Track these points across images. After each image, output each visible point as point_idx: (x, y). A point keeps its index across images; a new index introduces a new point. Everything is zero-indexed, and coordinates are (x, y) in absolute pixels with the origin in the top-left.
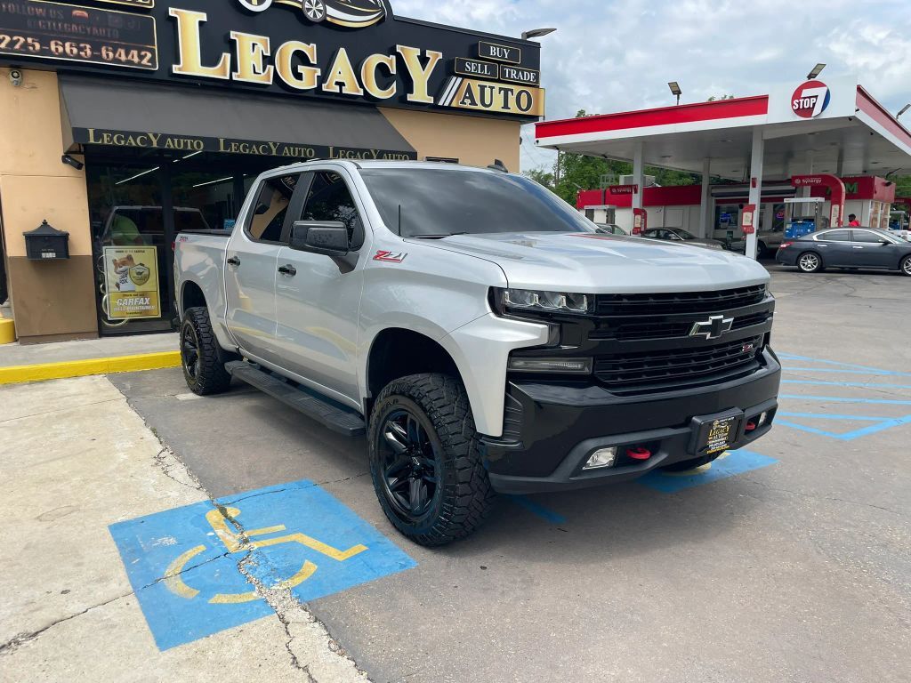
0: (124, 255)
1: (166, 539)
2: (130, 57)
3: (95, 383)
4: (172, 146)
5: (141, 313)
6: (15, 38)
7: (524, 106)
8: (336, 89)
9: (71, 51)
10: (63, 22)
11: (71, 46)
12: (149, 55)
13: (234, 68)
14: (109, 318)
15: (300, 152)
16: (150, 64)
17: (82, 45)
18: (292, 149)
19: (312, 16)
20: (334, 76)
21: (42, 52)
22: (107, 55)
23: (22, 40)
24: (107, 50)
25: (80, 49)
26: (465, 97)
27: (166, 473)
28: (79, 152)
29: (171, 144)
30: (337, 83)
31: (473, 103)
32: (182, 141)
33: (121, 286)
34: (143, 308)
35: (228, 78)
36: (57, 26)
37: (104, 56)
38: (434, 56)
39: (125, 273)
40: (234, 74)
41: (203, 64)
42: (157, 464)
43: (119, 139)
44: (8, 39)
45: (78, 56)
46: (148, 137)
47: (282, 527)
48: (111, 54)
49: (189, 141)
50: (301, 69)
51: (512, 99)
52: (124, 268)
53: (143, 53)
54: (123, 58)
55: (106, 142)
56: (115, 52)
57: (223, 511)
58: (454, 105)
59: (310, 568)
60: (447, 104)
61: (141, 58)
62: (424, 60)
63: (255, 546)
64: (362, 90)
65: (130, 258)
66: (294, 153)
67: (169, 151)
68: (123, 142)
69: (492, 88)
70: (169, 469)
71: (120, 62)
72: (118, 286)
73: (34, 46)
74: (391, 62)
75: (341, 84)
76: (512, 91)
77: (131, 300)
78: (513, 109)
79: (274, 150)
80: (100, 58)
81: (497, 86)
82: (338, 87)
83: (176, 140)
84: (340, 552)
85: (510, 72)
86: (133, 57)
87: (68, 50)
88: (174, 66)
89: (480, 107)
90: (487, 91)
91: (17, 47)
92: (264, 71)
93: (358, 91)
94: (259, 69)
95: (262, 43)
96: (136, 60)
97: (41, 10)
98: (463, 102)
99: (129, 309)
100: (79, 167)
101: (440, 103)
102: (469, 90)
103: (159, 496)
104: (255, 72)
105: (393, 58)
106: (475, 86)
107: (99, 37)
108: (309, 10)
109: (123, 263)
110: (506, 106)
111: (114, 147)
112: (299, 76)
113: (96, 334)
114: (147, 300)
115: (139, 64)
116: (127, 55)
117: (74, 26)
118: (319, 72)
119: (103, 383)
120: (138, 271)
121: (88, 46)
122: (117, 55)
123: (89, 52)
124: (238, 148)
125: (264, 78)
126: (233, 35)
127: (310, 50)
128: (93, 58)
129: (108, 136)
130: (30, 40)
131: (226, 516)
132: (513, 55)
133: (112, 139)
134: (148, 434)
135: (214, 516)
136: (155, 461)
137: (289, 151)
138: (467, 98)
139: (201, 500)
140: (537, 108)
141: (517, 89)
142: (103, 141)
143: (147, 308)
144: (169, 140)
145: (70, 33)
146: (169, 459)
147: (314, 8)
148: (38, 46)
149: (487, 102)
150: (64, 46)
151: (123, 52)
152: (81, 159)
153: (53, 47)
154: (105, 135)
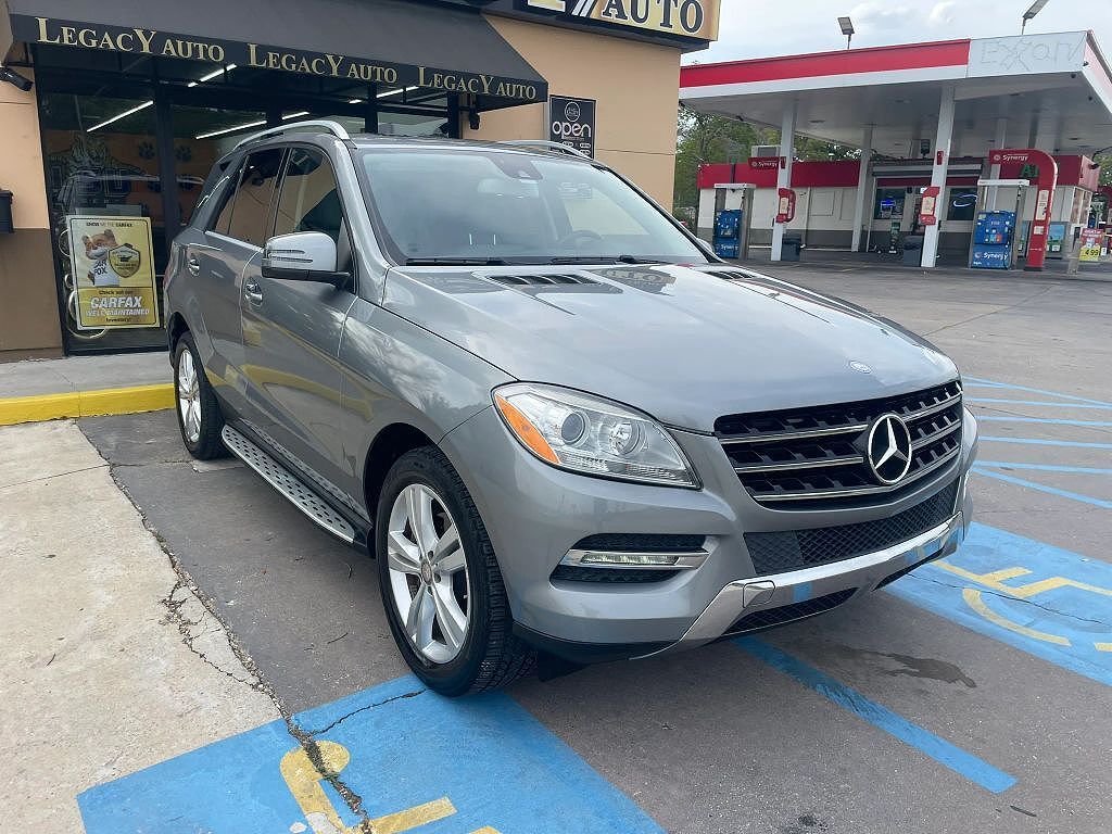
0: (100, 230)
3: (58, 436)
4: (174, 54)
5: (128, 319)
7: (691, 24)
14: (80, 328)
15: (374, 73)
18: (362, 67)
26: (610, 5)
27: (188, 641)
28: (26, 64)
29: (172, 48)
31: (621, 15)
32: (189, 44)
33: (97, 277)
34: (131, 312)
39: (102, 258)
42: (169, 618)
43: (88, 37)
46: (135, 35)
47: (446, 806)
49: (201, 45)
51: (675, 12)
52: (100, 250)
55: (66, 42)
57: (313, 753)
58: (594, 16)
60: (583, 14)
65: (109, 235)
66: (366, 75)
67: (170, 60)
68: (94, 45)
70: (192, 631)
72: (91, 277)
77: (113, 300)
78: (677, 28)
79: (335, 68)
83: (180, 43)
89: (630, 22)
98: (607, 13)
99: (109, 315)
100: (26, 87)
101: (575, 13)
103: (179, 707)
109: (99, 243)
110: (666, 23)
111: (80, 49)
113: (60, 352)
114: (138, 300)
119: (70, 434)
120: (124, 254)
124: (279, 61)
129: (69, 31)
131: (322, 771)
133: (76, 37)
134: (148, 542)
135: (296, 768)
136: (165, 610)
137: (358, 69)
138: (614, 6)
139: (265, 720)
140: (709, 28)
142: (62, 39)
143: (138, 312)
144: (169, 41)
146: (192, 609)
149: (641, 15)
152: (29, 74)
154: (65, 29)
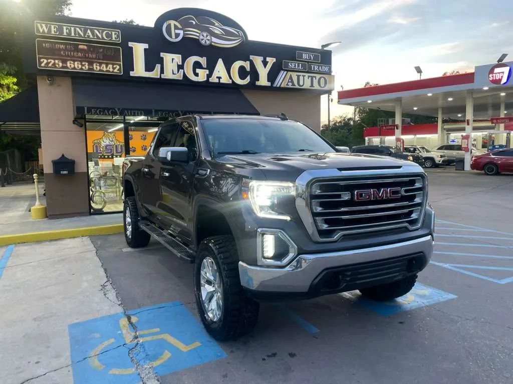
1: (96, 334)
2: (108, 69)
3: (82, 241)
4: (127, 115)
6: (49, 61)
7: (322, 85)
8: (217, 81)
9: (78, 66)
10: (74, 51)
11: (78, 64)
12: (118, 67)
13: (162, 72)
16: (118, 72)
17: (83, 63)
18: (191, 113)
19: (204, 43)
20: (216, 74)
21: (63, 67)
22: (97, 68)
23: (53, 61)
24: (96, 65)
25: (83, 65)
26: (289, 82)
27: (105, 295)
28: (82, 118)
29: (127, 113)
30: (217, 77)
31: (293, 85)
32: (132, 111)
35: (159, 77)
36: (71, 53)
37: (95, 69)
38: (271, 61)
40: (162, 75)
41: (146, 71)
42: (102, 289)
43: (100, 112)
44: (45, 61)
45: (82, 69)
46: (115, 110)
47: (158, 330)
48: (98, 68)
49: (136, 111)
50: (198, 71)
51: (315, 82)
53: (115, 66)
54: (105, 69)
56: (100, 66)
57: (129, 318)
58: (282, 86)
59: (167, 355)
60: (278, 86)
61: (114, 68)
62: (265, 63)
63: (141, 340)
64: (231, 81)
68: (102, 113)
69: (304, 76)
70: (107, 293)
71: (103, 71)
72: (100, 187)
73: (59, 64)
74: (247, 65)
75: (219, 78)
76: (315, 77)
78: (316, 87)
79: (181, 115)
80: (93, 69)
81: (307, 75)
82: (218, 79)
83: (129, 111)
84: (185, 346)
85: (314, 67)
86: (110, 68)
87: (76, 66)
88: (131, 72)
89: (297, 86)
90: (301, 78)
91: (50, 65)
92: (178, 73)
93: (229, 81)
94: (176, 71)
95: (178, 58)
96: (111, 70)
97: (62, 46)
98: (287, 85)
100: (81, 126)
101: (275, 85)
102: (291, 78)
103: (98, 309)
104: (173, 74)
105: (248, 62)
106: (294, 75)
107: (93, 58)
108: (202, 40)
109: (103, 176)
112: (197, 75)
113: (88, 214)
115: (113, 72)
116: (106, 67)
117: (79, 53)
118: (207, 72)
119: (87, 240)
120: (111, 179)
121: (87, 64)
122: (101, 68)
123: (87, 67)
124: (162, 114)
125: (179, 76)
126: (162, 54)
127: (203, 61)
128: (89, 69)
130: (57, 61)
131: (130, 322)
132: (316, 58)
133: (96, 112)
134: (102, 272)
135: (124, 322)
139: (119, 312)
140: (330, 86)
141: (318, 76)
142: (92, 113)
144: (126, 111)
145: (78, 57)
146: (109, 287)
147: (205, 39)
148: (61, 64)
149: (301, 84)
150: (74, 64)
151: (104, 65)
152: (83, 122)
153: (68, 65)
154: (93, 110)
